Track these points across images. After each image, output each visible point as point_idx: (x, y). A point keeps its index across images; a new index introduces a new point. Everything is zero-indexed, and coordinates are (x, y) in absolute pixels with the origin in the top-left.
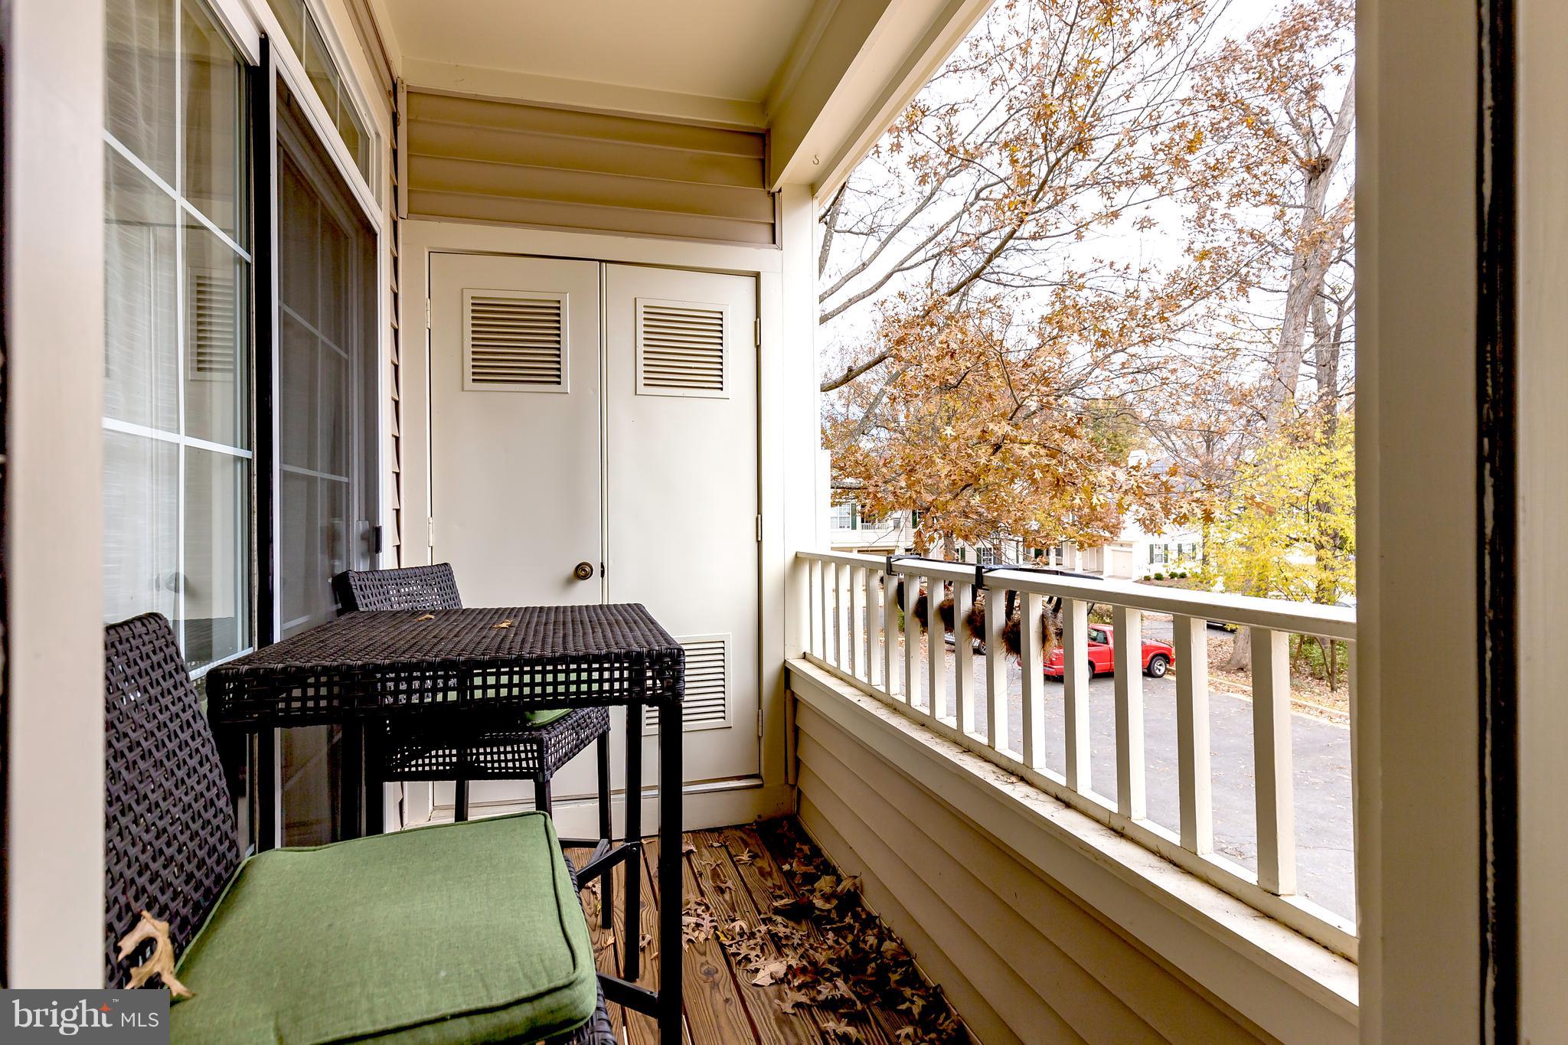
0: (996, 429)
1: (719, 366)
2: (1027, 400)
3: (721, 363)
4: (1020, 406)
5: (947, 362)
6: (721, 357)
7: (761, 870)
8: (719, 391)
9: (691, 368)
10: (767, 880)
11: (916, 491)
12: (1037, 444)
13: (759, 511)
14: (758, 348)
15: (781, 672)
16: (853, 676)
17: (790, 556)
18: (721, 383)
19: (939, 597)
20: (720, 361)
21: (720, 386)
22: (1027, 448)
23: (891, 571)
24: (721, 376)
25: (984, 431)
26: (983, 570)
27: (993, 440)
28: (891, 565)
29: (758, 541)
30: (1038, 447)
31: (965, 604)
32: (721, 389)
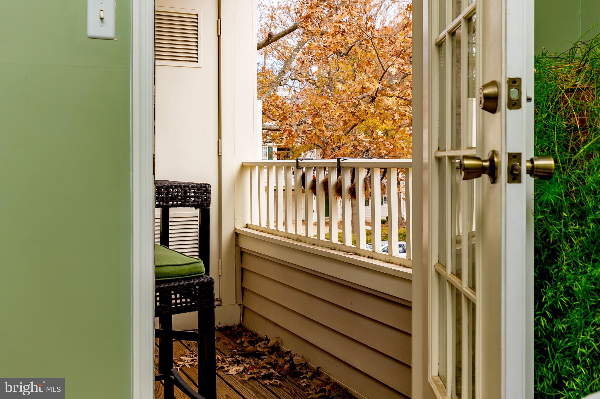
0: (371, 86)
1: (196, 48)
2: (390, 68)
3: (197, 46)
4: (385, 71)
5: (339, 37)
6: (197, 42)
7: (224, 343)
8: (196, 63)
9: (179, 49)
10: (228, 346)
11: (320, 130)
12: (398, 97)
13: (220, 137)
14: (219, 37)
15: (233, 234)
16: (277, 230)
17: (239, 165)
18: (197, 58)
19: (321, 178)
20: (196, 44)
21: (196, 60)
22: (390, 99)
23: (298, 166)
24: (197, 54)
25: (363, 88)
26: (340, 160)
27: (370, 93)
28: (298, 163)
29: (219, 156)
30: (398, 99)
31: (334, 179)
32: (197, 62)
